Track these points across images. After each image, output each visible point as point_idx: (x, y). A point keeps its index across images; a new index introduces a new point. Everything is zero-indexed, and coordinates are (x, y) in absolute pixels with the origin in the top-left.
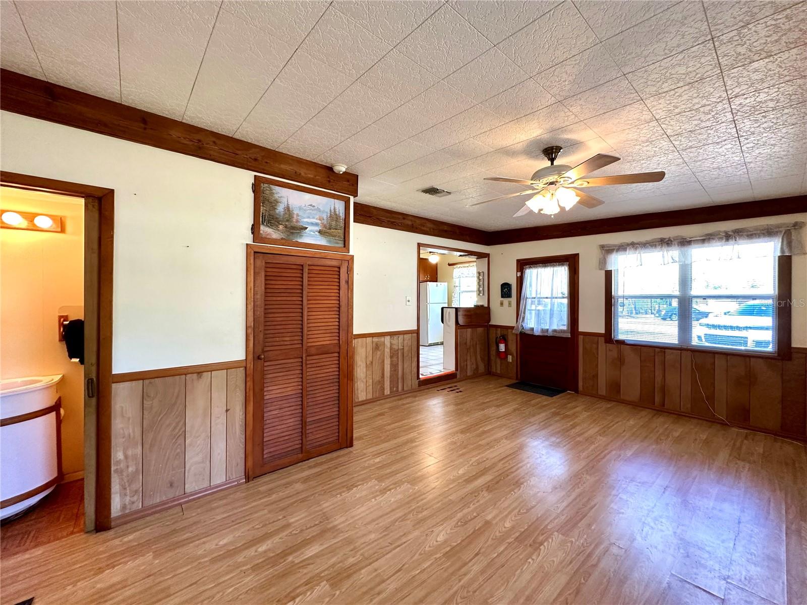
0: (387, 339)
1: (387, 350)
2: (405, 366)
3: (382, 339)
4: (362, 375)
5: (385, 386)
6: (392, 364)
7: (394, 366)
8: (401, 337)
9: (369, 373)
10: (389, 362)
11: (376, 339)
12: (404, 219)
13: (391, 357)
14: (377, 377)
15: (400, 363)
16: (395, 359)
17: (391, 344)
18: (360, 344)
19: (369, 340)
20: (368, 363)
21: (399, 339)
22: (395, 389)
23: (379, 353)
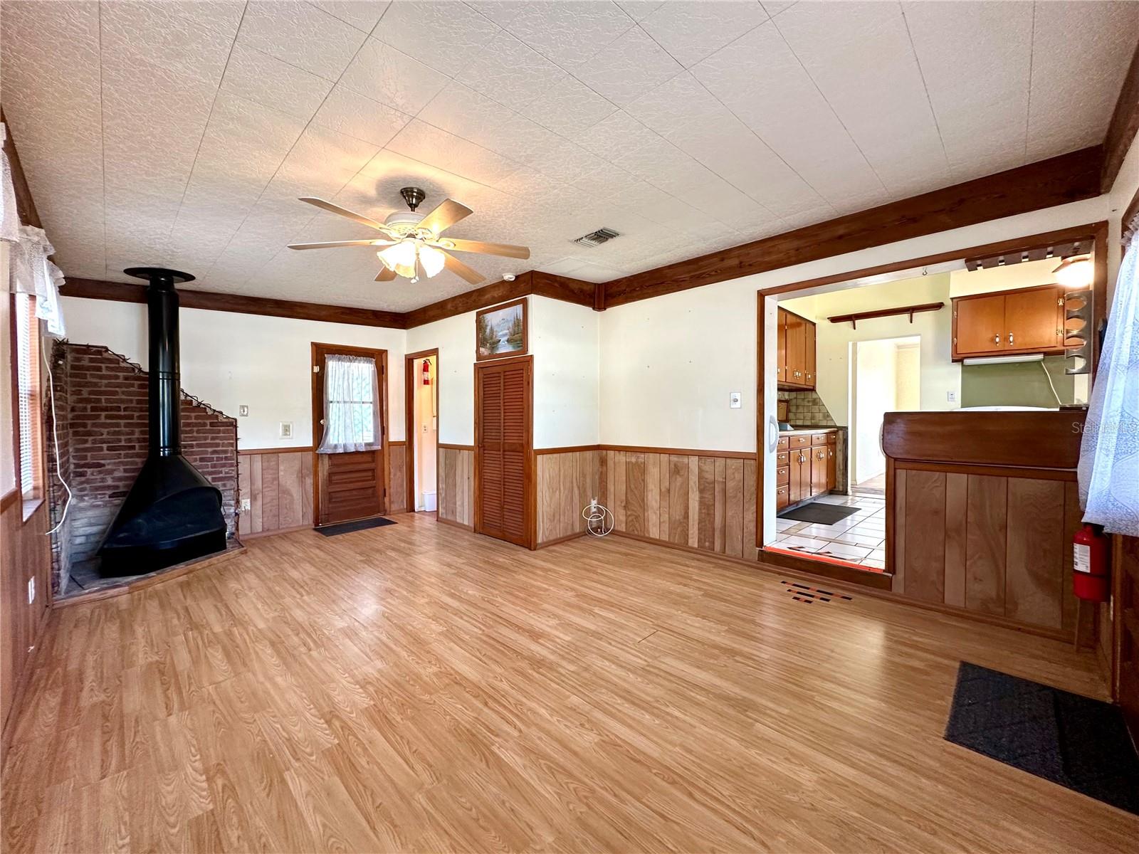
0: (694, 461)
1: (694, 479)
2: (729, 514)
3: (685, 460)
4: (654, 503)
5: (690, 532)
6: (702, 503)
7: (707, 508)
8: (720, 462)
9: (665, 504)
10: (697, 498)
11: (674, 458)
12: (722, 260)
13: (701, 491)
14: (678, 515)
15: (718, 506)
16: (708, 495)
17: (701, 470)
18: (651, 461)
19: (664, 457)
20: (663, 490)
21: (717, 464)
22: (707, 544)
23: (679, 479)
